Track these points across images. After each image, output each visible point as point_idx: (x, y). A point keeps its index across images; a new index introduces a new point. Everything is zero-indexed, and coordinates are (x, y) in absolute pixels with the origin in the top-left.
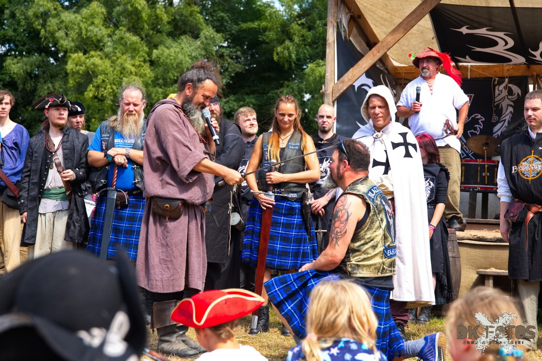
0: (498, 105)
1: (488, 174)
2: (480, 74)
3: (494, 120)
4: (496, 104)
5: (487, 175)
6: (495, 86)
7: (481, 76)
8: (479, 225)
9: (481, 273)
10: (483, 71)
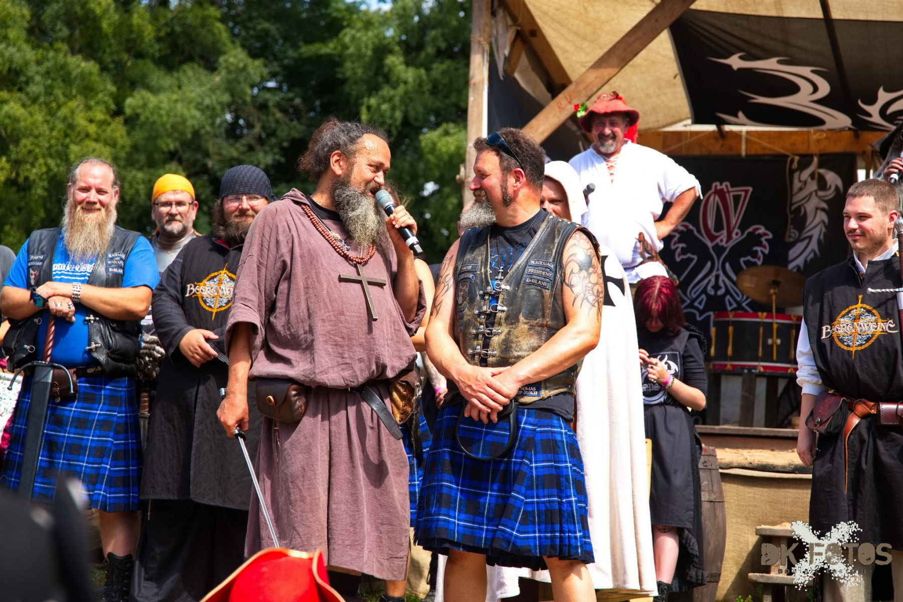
0: (799, 208)
1: (779, 341)
2: (764, 148)
3: (790, 237)
4: (794, 207)
5: (776, 343)
6: (792, 172)
7: (767, 152)
8: (761, 440)
9: (764, 533)
10: (769, 143)
